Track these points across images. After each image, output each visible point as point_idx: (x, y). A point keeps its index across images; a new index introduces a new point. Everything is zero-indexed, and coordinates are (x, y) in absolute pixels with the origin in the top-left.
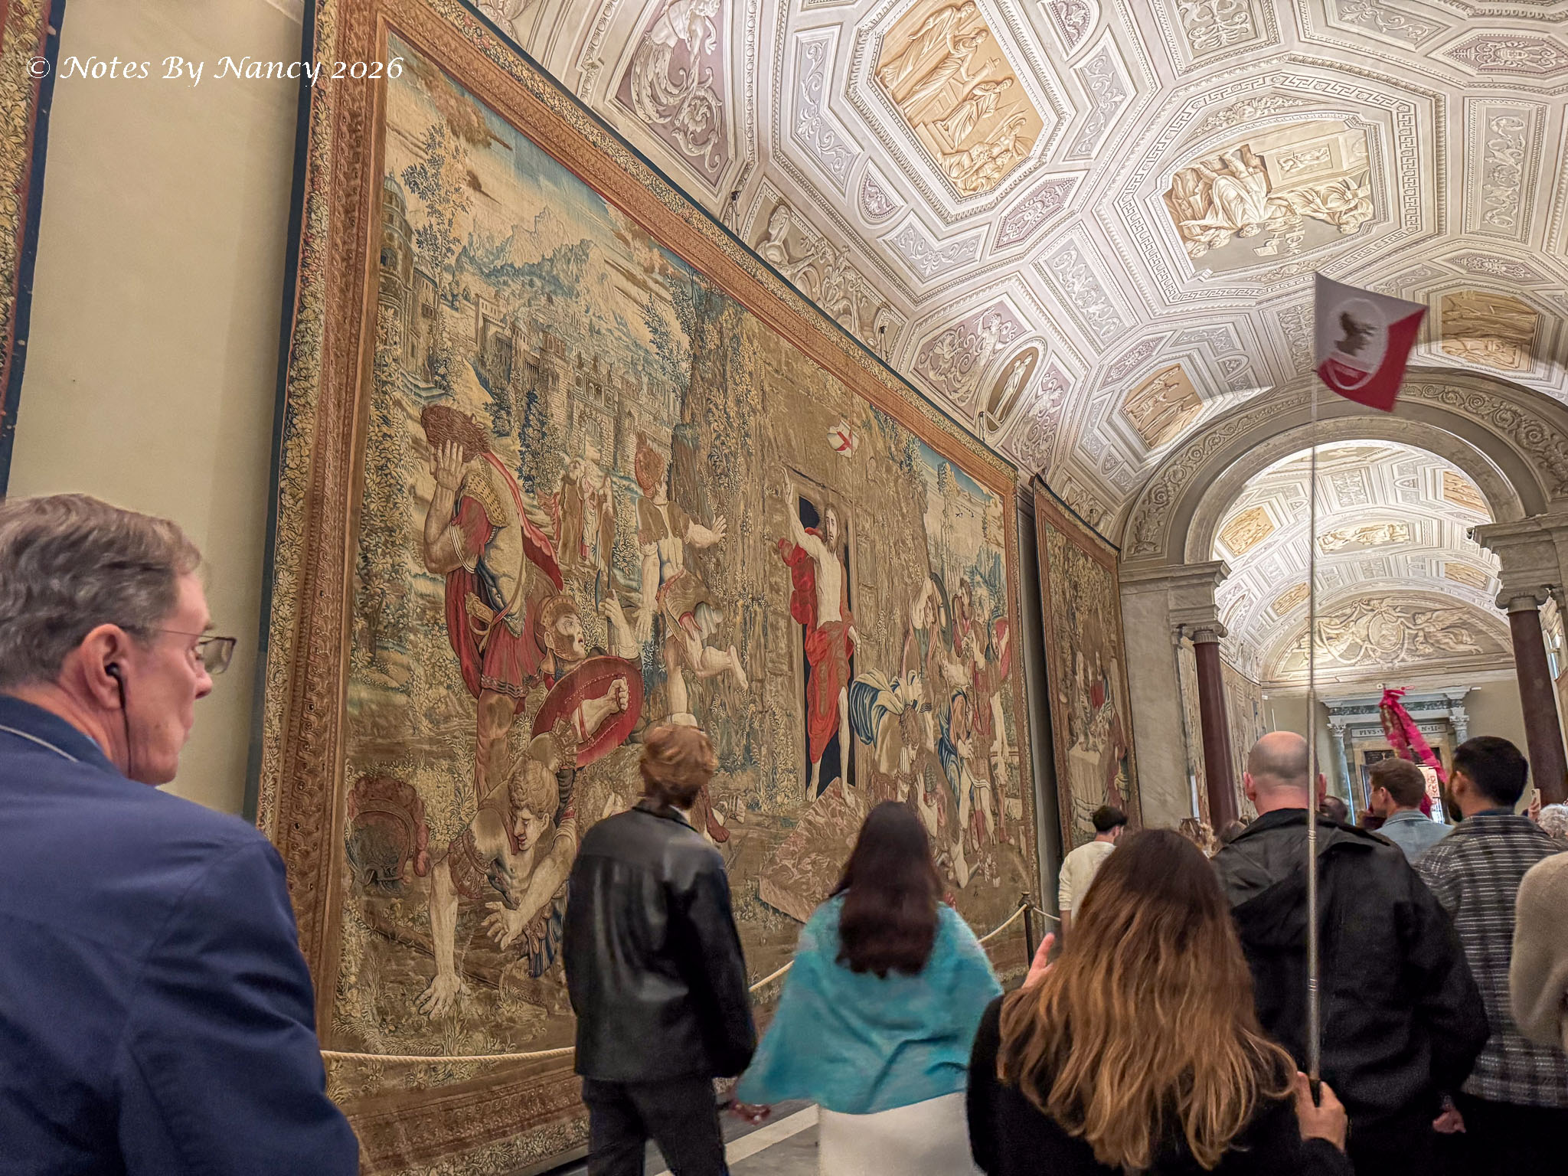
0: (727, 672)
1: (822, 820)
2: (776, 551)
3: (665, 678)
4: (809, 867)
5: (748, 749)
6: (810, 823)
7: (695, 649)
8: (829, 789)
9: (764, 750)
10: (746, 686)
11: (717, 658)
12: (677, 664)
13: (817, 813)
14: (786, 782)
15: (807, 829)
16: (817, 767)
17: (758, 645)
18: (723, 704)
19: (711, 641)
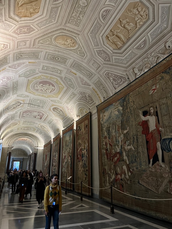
0: (131, 149)
1: (154, 170)
2: (138, 125)
3: (123, 153)
4: (151, 179)
5: (135, 160)
6: (150, 171)
7: (126, 148)
8: (156, 164)
9: (138, 159)
10: (134, 150)
11: (129, 147)
12: (124, 150)
13: (152, 169)
14: (143, 164)
15: (149, 172)
16: (151, 160)
17: (136, 142)
18: (131, 154)
19: (128, 145)
